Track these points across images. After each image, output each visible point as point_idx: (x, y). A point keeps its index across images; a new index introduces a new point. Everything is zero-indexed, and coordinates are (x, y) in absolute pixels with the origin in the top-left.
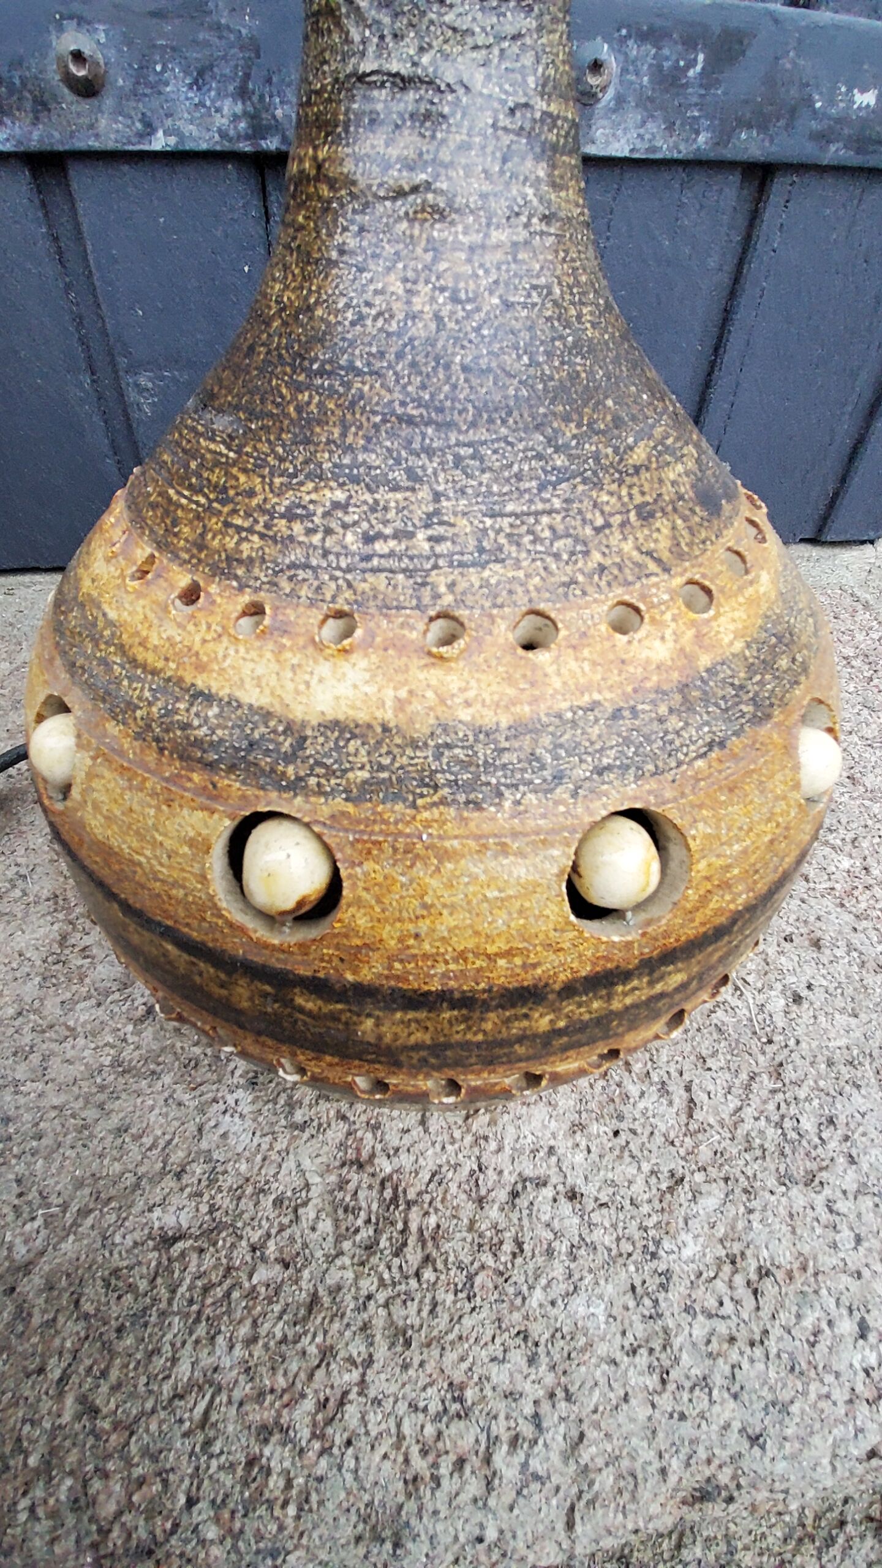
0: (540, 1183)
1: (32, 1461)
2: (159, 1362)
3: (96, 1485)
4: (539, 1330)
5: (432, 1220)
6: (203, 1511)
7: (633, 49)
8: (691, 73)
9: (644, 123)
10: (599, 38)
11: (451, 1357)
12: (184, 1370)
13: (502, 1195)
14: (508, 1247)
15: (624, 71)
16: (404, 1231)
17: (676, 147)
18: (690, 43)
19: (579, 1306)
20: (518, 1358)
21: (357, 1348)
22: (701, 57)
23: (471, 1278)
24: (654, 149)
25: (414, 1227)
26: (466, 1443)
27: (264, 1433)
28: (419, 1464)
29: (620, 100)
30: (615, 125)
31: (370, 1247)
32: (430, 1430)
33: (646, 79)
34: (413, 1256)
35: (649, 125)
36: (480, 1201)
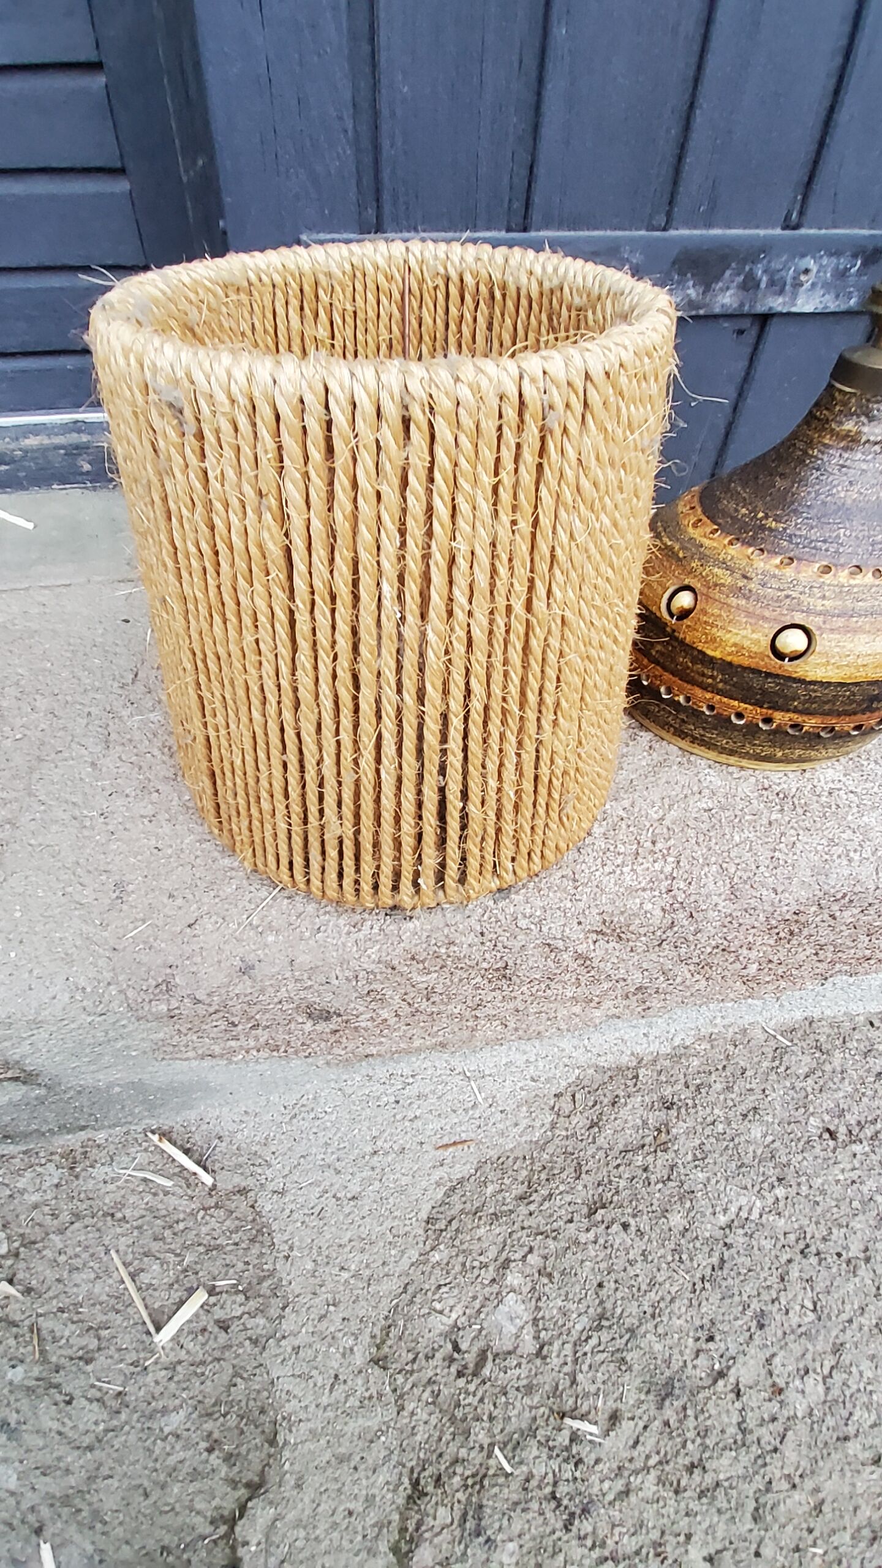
0: (840, 789)
1: (701, 861)
2: (727, 837)
3: (725, 865)
4: (852, 826)
5: (803, 801)
6: (762, 869)
7: (825, 261)
8: (852, 271)
9: (823, 295)
10: (809, 258)
11: (825, 833)
12: (737, 838)
13: (826, 794)
14: (834, 807)
15: (818, 271)
16: (793, 803)
17: (839, 306)
18: (855, 256)
19: (865, 819)
20: (849, 832)
21: (793, 832)
22: (859, 262)
23: (824, 815)
24: (826, 307)
25: (796, 802)
26: (840, 852)
27: (775, 850)
28: (827, 857)
29: (813, 285)
30: (808, 297)
31: (782, 810)
32: (826, 849)
33: (829, 275)
34: (800, 811)
35: (827, 296)
36: (819, 796)
